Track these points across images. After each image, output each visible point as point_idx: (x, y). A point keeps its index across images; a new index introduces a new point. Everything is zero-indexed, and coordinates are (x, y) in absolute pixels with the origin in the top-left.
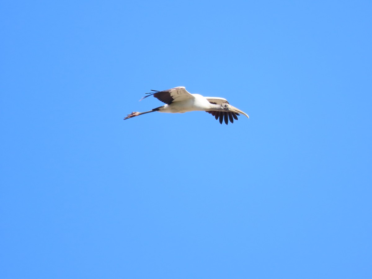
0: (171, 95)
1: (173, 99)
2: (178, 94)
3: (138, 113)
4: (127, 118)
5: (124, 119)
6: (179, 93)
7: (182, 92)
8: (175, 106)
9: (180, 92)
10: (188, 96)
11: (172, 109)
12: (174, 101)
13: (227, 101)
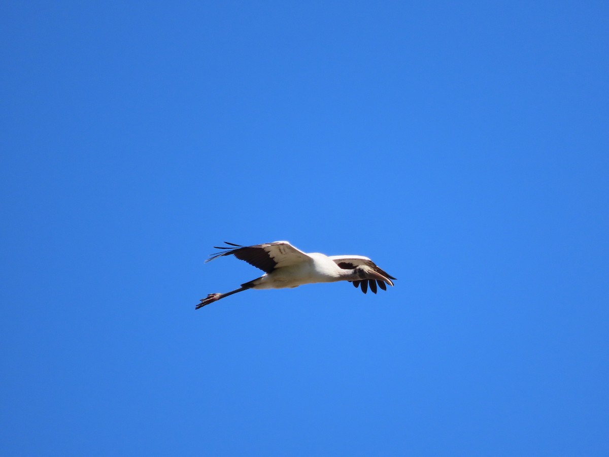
0: (271, 256)
1: (276, 263)
2: (282, 253)
3: (218, 295)
4: (200, 306)
5: (197, 309)
6: (282, 251)
7: (287, 250)
8: (281, 276)
9: (285, 251)
10: (300, 257)
11: (275, 281)
12: (277, 266)
13: (370, 261)
